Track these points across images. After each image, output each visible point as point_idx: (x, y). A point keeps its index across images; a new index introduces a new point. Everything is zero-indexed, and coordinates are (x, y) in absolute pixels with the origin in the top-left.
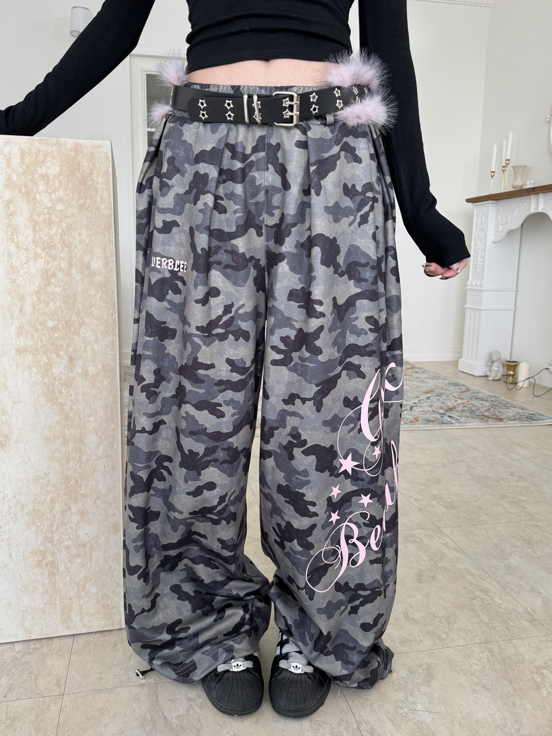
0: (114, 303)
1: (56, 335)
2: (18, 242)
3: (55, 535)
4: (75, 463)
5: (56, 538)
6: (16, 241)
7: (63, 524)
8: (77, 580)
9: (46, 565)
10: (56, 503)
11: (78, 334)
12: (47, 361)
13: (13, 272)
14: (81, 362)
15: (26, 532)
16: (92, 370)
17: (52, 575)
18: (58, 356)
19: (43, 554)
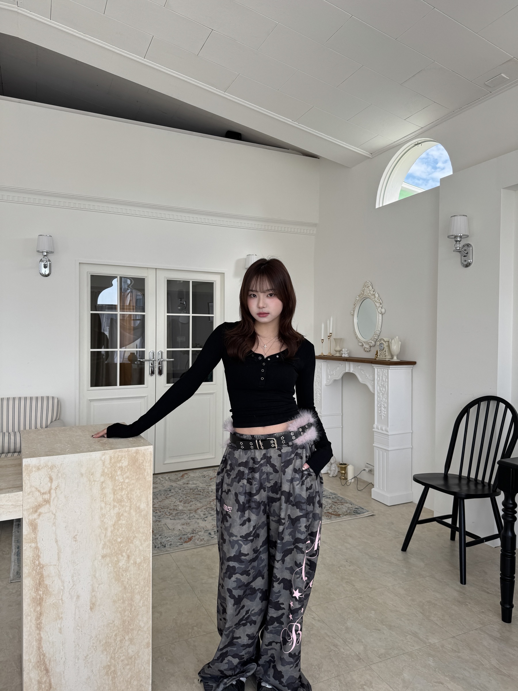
0: (151, 524)
1: (122, 545)
2: (106, 501)
3: (116, 654)
4: (128, 612)
5: (117, 656)
6: (105, 501)
7: (121, 647)
8: (127, 679)
9: (111, 673)
10: (118, 636)
11: (132, 543)
12: (116, 560)
13: (103, 517)
14: (133, 557)
15: (101, 656)
16: (138, 560)
17: (114, 678)
18: (122, 556)
19: (109, 667)
